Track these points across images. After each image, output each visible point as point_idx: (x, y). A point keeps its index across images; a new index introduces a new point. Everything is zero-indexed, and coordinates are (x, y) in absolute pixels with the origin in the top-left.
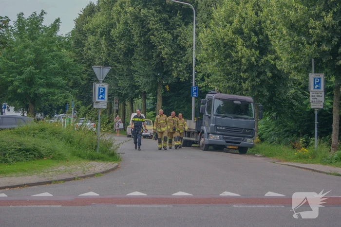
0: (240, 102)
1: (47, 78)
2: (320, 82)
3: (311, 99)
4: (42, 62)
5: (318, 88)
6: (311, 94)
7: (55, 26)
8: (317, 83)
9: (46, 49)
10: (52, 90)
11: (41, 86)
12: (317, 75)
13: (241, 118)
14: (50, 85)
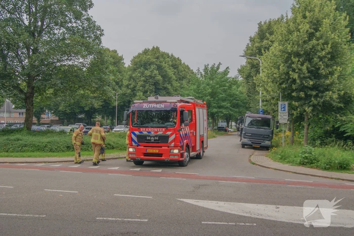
0: (260, 119)
1: (218, 103)
2: (285, 107)
3: (279, 117)
4: (215, 93)
5: (284, 110)
6: (279, 114)
7: (226, 72)
8: (283, 108)
9: (218, 86)
10: (221, 110)
11: (215, 107)
12: (283, 103)
13: (262, 128)
14: (220, 107)
